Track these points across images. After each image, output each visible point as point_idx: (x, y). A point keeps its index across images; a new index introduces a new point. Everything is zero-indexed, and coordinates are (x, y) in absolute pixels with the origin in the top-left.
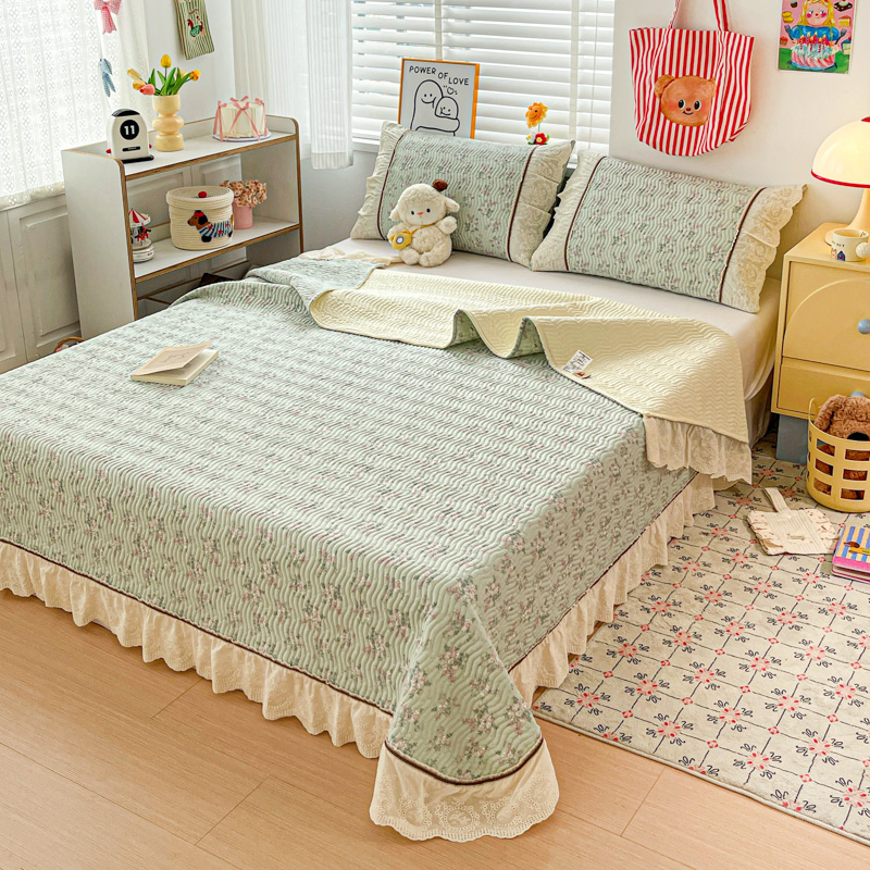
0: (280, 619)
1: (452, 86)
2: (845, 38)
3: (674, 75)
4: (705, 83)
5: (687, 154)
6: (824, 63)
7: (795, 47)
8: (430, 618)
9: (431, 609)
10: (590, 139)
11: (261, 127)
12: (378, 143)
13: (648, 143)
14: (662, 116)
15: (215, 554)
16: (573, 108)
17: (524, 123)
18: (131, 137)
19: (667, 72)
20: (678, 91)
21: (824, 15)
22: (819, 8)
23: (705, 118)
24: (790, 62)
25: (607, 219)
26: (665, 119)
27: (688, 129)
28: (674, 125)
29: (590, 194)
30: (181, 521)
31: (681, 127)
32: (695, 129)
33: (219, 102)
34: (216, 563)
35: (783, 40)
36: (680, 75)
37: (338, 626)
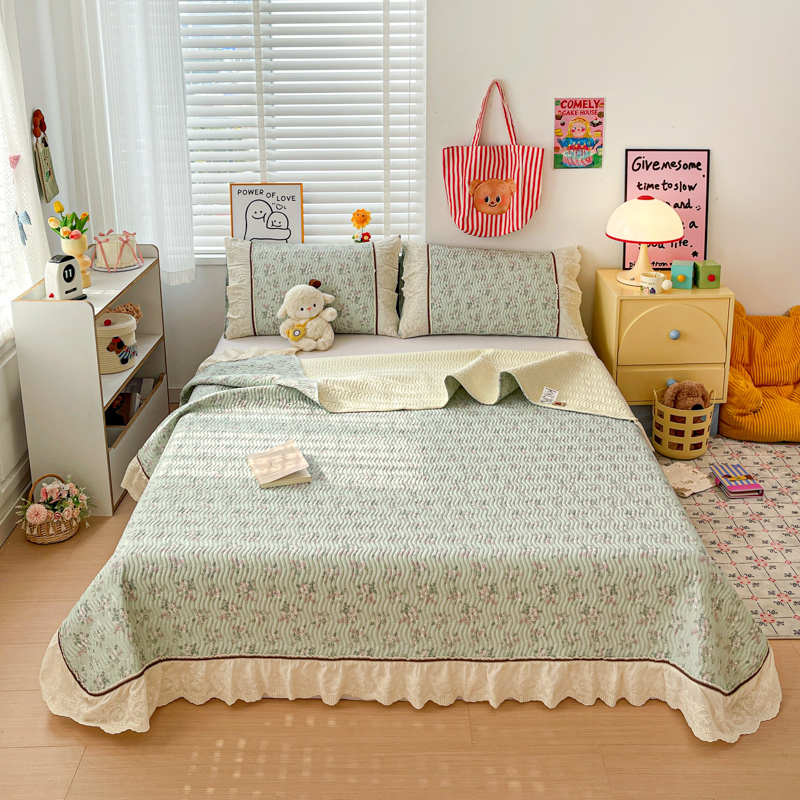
0: (557, 627)
1: (281, 202)
2: (598, 144)
4: (502, 183)
5: (496, 235)
6: (586, 162)
7: (565, 153)
8: (697, 583)
9: (695, 576)
10: (409, 232)
12: (224, 256)
15: (492, 596)
16: (387, 210)
17: (351, 227)
18: (69, 280)
19: (477, 178)
20: (485, 190)
21: (583, 130)
22: (579, 125)
23: (506, 208)
24: (562, 163)
25: (457, 291)
27: (494, 217)
29: (434, 274)
30: (455, 580)
32: (499, 217)
34: (493, 602)
35: (556, 149)
37: (613, 615)
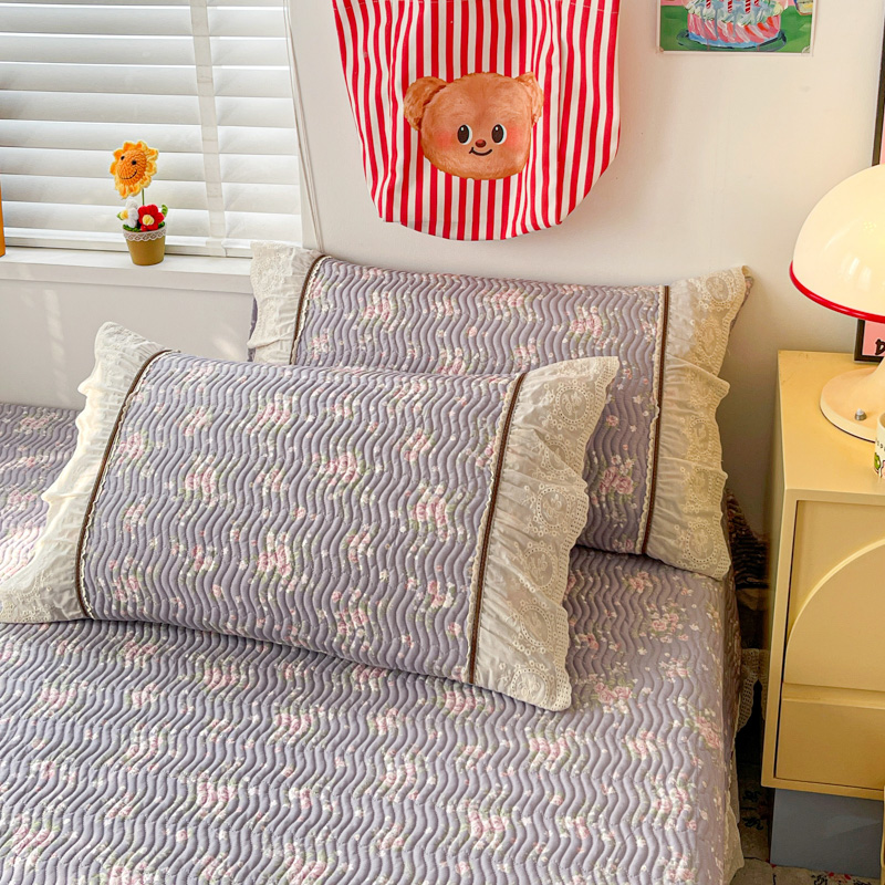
3: (443, 75)
6: (760, 34)
7: (695, 4)
23: (519, 158)
24: (685, 34)
27: (485, 186)
31: (470, 183)
36: (457, 74)
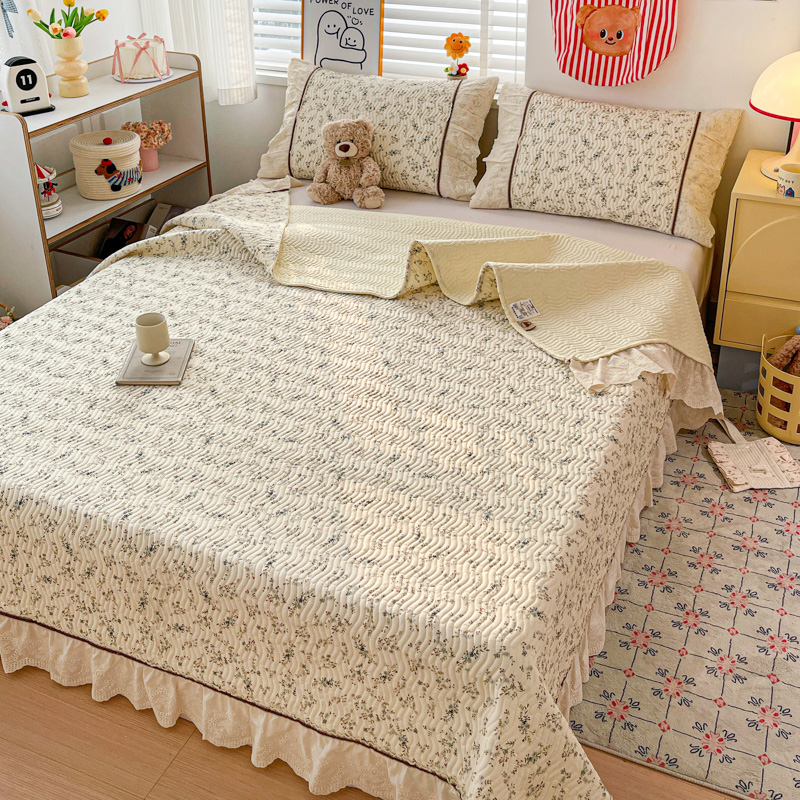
1: (357, 16)
4: (626, 12)
11: (163, 66)
13: (570, 74)
14: (584, 46)
16: (485, 36)
18: (28, 87)
20: (600, 21)
26: (587, 49)
27: (611, 59)
28: (597, 56)
31: (604, 57)
32: (618, 59)
33: (116, 41)
